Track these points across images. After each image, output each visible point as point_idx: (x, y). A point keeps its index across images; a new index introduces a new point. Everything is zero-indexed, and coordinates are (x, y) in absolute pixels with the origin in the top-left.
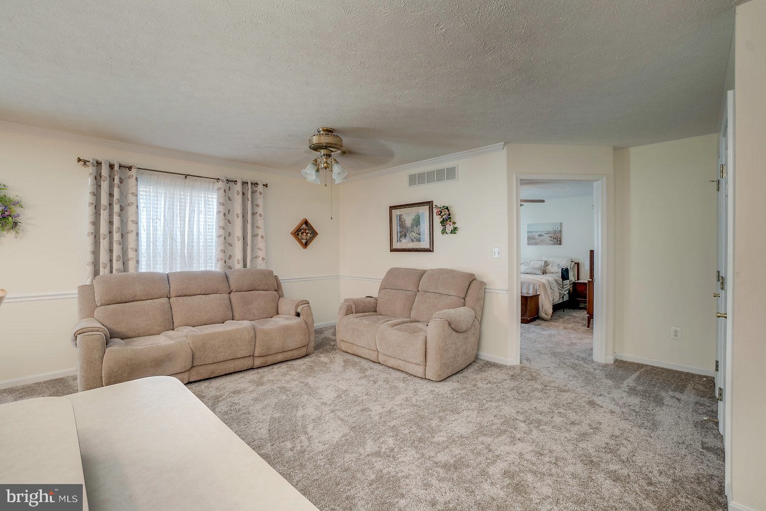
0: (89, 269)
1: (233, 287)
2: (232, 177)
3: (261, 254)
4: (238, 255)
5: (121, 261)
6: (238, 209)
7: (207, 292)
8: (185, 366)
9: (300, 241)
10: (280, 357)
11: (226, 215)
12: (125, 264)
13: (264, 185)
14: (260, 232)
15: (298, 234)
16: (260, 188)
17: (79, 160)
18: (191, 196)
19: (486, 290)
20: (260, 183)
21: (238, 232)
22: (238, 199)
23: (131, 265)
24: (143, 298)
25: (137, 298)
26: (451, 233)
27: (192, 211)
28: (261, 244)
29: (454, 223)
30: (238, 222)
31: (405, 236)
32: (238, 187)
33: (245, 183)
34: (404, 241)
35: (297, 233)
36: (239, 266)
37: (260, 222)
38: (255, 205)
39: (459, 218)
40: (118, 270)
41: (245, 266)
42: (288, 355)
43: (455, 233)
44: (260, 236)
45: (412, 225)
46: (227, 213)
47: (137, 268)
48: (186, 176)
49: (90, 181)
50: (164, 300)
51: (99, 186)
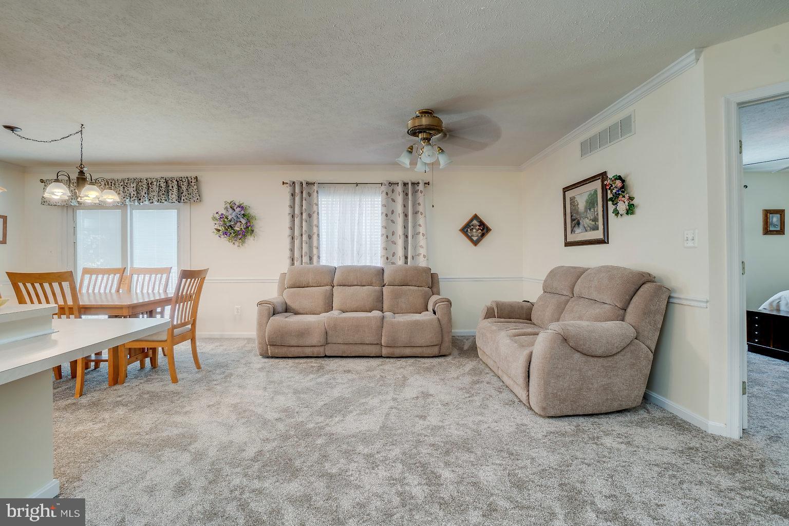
0: (288, 261)
1: (386, 281)
2: (393, 180)
3: (422, 251)
4: (400, 252)
5: (308, 255)
6: (399, 209)
7: (363, 284)
8: (320, 342)
9: (470, 238)
10: (408, 351)
11: (389, 215)
12: (311, 259)
13: (425, 183)
14: (421, 230)
15: (467, 231)
16: (421, 187)
17: (283, 183)
18: (360, 201)
19: (671, 300)
20: (420, 182)
21: (400, 231)
22: (399, 199)
23: (315, 259)
24: (314, 285)
25: (311, 285)
26: (627, 213)
27: (360, 214)
28: (422, 241)
29: (631, 199)
30: (400, 221)
31: (578, 224)
32: (399, 189)
33: (405, 184)
34: (578, 230)
35: (465, 230)
36: (400, 262)
37: (421, 221)
38: (415, 204)
39: (637, 189)
40: (306, 263)
41: (406, 263)
42: (417, 351)
43: (632, 213)
44: (421, 234)
45: (586, 208)
46: (390, 214)
47: (318, 262)
48: (357, 184)
49: (288, 197)
50: (328, 288)
51: (294, 199)
